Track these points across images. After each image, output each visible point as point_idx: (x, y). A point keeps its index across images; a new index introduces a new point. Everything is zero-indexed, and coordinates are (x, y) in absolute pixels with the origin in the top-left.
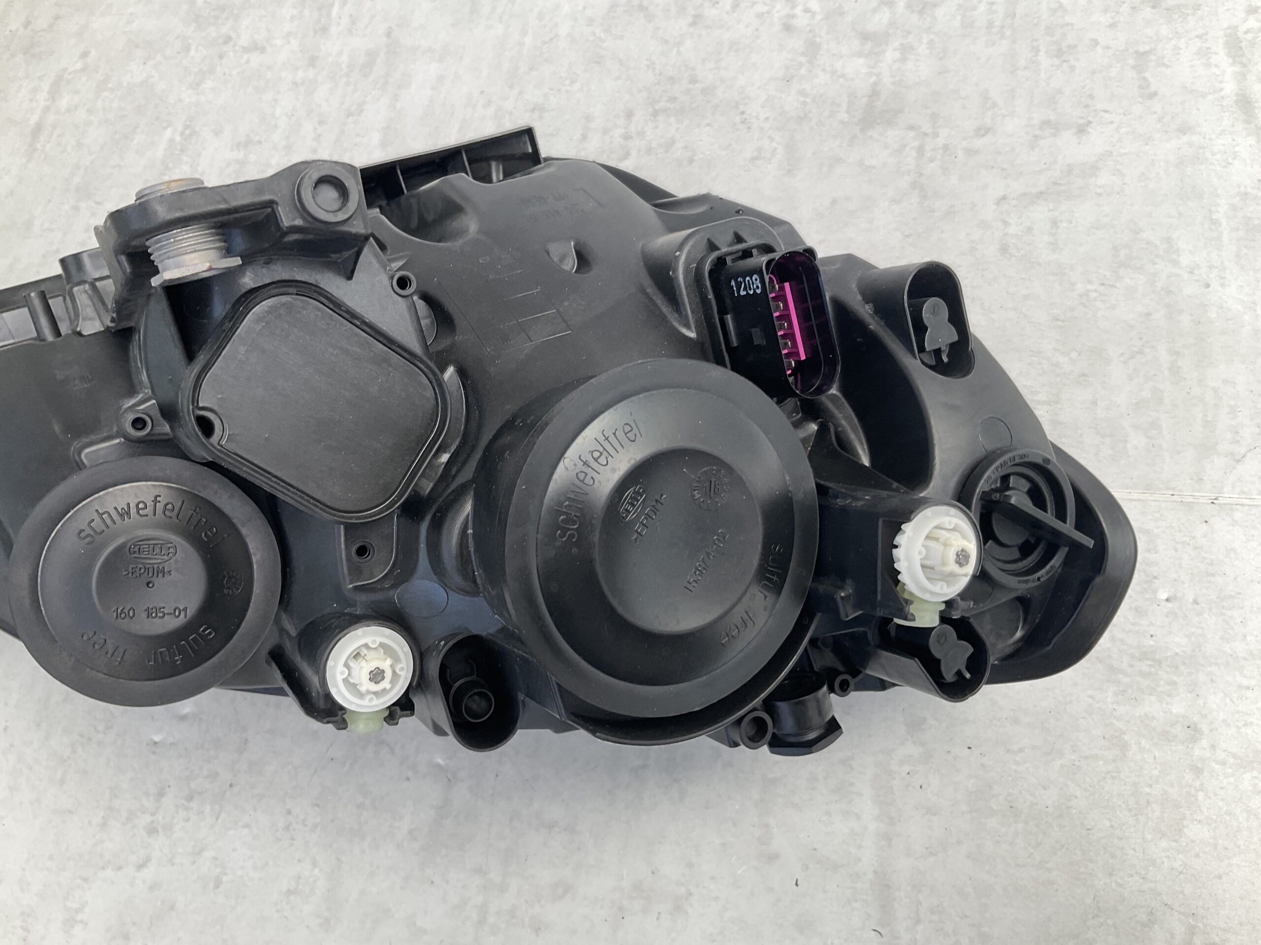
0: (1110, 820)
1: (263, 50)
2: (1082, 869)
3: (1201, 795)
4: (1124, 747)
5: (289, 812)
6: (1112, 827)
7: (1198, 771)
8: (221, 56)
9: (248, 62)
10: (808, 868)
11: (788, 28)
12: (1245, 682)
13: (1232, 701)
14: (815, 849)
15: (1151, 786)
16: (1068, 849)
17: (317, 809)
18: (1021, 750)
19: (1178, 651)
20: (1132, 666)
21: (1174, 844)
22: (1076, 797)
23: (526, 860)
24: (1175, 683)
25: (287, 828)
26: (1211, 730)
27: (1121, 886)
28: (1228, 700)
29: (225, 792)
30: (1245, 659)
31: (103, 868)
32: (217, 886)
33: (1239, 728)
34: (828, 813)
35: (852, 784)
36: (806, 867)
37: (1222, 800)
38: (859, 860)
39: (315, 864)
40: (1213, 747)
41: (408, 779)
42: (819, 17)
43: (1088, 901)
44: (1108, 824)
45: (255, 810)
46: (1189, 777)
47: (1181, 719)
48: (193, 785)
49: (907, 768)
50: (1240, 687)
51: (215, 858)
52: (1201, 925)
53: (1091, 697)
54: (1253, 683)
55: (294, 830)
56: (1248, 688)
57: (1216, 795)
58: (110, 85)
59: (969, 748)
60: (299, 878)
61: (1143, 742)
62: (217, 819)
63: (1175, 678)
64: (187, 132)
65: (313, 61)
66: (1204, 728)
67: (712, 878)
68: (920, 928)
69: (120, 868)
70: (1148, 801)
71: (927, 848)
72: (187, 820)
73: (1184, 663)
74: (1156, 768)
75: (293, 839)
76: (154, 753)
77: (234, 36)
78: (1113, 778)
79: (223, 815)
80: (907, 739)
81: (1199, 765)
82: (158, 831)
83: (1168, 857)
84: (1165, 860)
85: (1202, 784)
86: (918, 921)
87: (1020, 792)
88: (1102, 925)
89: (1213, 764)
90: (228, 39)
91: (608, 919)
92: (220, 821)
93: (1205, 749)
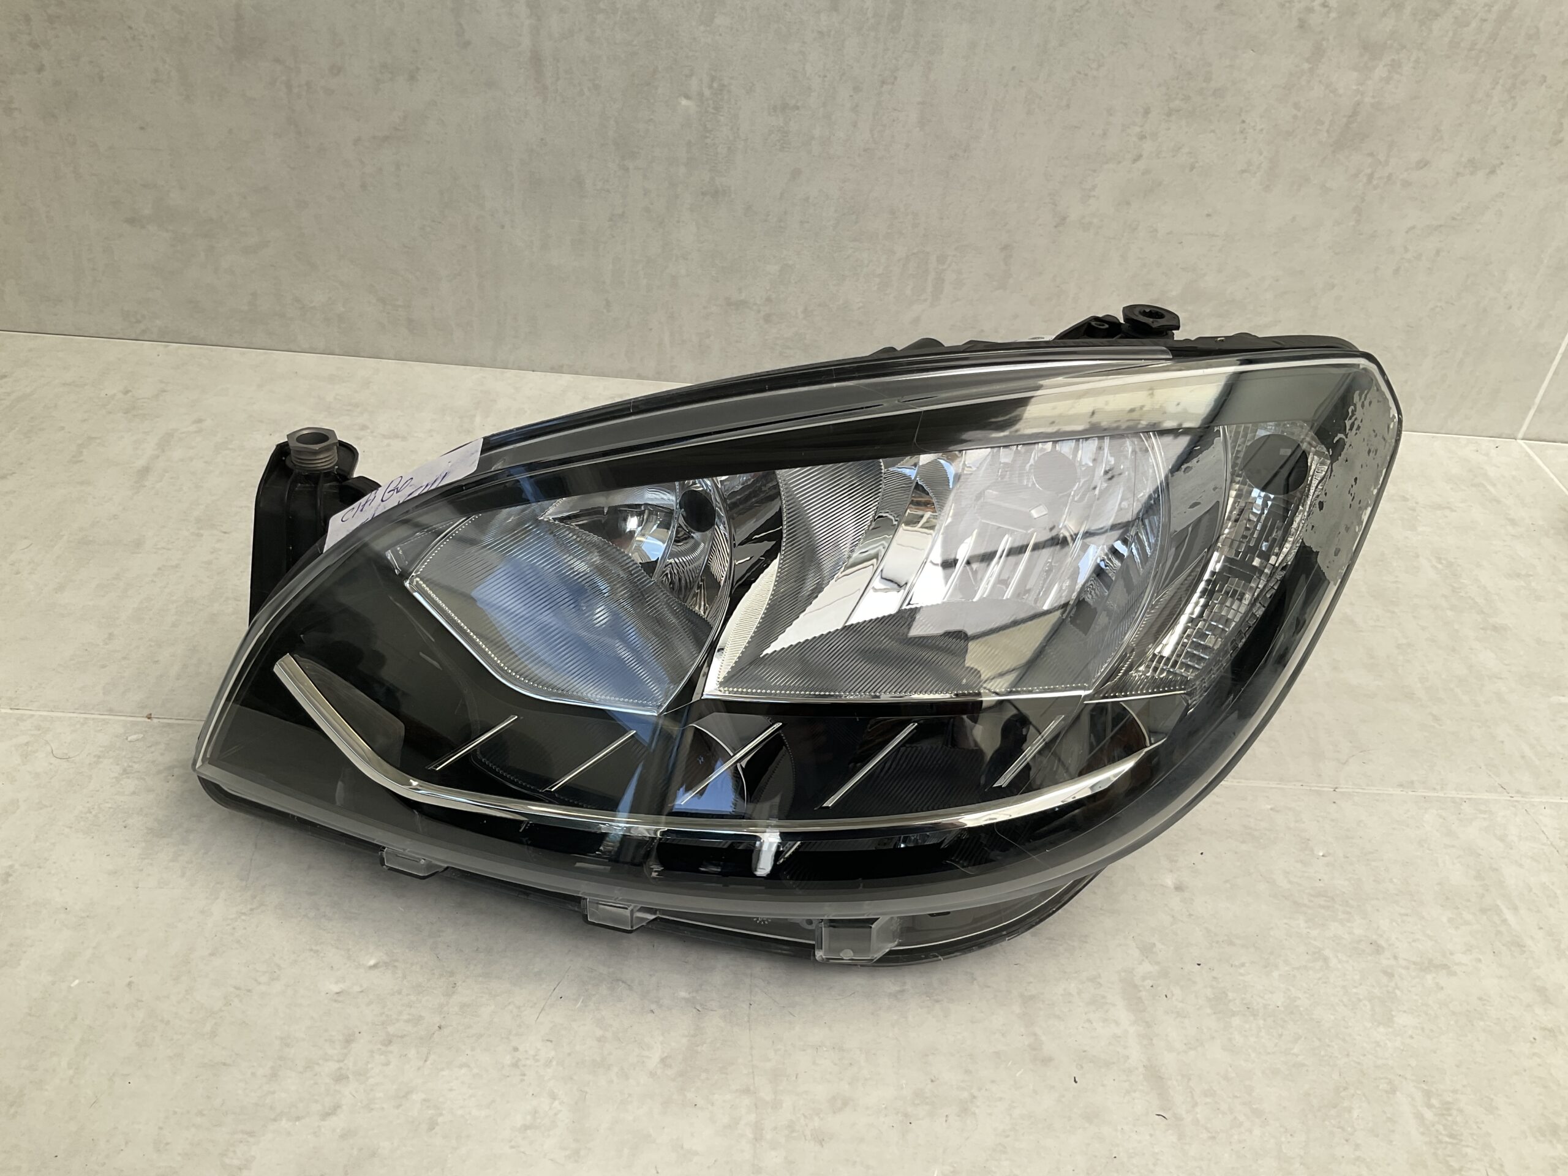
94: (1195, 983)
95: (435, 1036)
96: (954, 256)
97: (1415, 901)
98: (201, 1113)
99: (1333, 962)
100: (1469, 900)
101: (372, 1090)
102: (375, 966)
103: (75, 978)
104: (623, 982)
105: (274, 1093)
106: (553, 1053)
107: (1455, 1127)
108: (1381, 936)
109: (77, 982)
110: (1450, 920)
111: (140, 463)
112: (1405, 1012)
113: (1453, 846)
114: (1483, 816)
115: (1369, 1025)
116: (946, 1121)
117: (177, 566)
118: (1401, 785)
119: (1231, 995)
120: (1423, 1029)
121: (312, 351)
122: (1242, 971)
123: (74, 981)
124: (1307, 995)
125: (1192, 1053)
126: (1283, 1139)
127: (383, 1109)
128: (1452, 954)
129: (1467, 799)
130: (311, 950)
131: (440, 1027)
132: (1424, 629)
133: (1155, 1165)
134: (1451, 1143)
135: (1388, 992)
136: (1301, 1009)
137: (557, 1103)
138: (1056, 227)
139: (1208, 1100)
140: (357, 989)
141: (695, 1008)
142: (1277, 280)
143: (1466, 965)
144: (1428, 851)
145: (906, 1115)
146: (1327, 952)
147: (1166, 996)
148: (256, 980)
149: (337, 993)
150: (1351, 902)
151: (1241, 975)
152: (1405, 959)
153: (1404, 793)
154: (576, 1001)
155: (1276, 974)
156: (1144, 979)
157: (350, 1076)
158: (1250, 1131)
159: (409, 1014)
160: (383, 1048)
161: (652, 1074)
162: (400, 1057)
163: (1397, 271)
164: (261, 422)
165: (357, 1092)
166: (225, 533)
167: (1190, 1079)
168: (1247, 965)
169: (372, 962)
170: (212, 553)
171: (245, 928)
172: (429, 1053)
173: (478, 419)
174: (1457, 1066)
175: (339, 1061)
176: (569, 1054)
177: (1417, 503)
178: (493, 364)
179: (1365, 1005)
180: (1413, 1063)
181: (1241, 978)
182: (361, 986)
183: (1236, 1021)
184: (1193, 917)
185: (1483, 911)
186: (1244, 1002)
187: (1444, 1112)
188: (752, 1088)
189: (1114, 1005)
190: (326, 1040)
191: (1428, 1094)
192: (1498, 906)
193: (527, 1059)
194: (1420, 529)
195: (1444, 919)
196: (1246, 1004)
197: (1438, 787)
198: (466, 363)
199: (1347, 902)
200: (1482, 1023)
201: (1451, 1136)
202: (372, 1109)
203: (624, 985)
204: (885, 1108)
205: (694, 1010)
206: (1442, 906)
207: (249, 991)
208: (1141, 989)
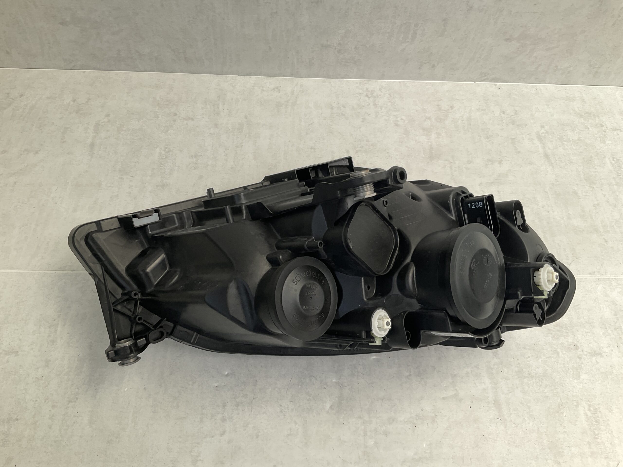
0: (559, 376)
1: (193, 119)
2: (555, 391)
3: (583, 365)
4: (558, 353)
5: (281, 406)
6: (560, 378)
7: (580, 358)
8: (174, 121)
9: (187, 124)
10: (473, 402)
11: (396, 125)
12: (587, 331)
13: (585, 337)
14: (473, 396)
15: (568, 364)
16: (549, 386)
17: (292, 403)
18: (529, 357)
19: (566, 323)
20: (554, 328)
21: (579, 381)
22: (548, 370)
23: (376, 411)
24: (568, 333)
25: (281, 412)
26: (581, 346)
27: (567, 395)
28: (583, 336)
29: (252, 401)
30: (585, 324)
31: (205, 438)
32: (257, 436)
33: (588, 344)
34: (475, 383)
35: (480, 374)
36: (472, 402)
37: (589, 366)
38: (488, 397)
39: (296, 423)
40: (583, 351)
41: (325, 388)
42: (407, 122)
43: (559, 401)
44: (559, 377)
45: (266, 406)
46: (578, 360)
47: (572, 343)
48: (238, 400)
49: (496, 366)
50: (586, 332)
51: (254, 427)
52: (592, 404)
53: (545, 339)
54: (589, 331)
55: (285, 412)
56: (588, 332)
57: (587, 365)
58: (124, 129)
59: (513, 358)
60: (291, 429)
61: (563, 351)
62: (251, 412)
63: (567, 331)
64: (167, 150)
65: (216, 126)
66: (579, 345)
67: (442, 409)
68: (512, 416)
69: (213, 437)
70: (568, 369)
71: (508, 391)
72: (239, 414)
73: (569, 327)
74: (568, 359)
75: (285, 415)
76: (217, 390)
77: (178, 113)
78: (557, 363)
79: (253, 410)
80: (494, 357)
81: (580, 357)
82: (226, 420)
83: (578, 385)
84: (578, 386)
85: (582, 362)
86: (511, 414)
87: (532, 370)
88: (564, 408)
89: (584, 356)
90: (175, 114)
91: (410, 428)
92: (252, 412)
93: (580, 351)
94: (512, 366)
95: (253, 402)
96: (422, 24)
97: (591, 326)
98: (180, 437)
99: (561, 354)
100: (610, 325)
101: (235, 424)
102: (227, 375)
103: (126, 388)
104: (314, 377)
105: (202, 427)
106: (293, 406)
107: (598, 418)
108: (578, 342)
109: (126, 389)
110: (603, 333)
111: (90, 141)
112: (584, 373)
113: (607, 301)
114: (619, 286)
115: (571, 379)
116: (427, 425)
117: (117, 196)
118: (590, 274)
119: (524, 370)
120: (590, 380)
121: (145, 71)
122: (528, 360)
123: (125, 389)
124: (551, 368)
125: (510, 394)
126: (540, 426)
127: (240, 431)
128: (603, 348)
129: (614, 279)
130: (205, 370)
131: (254, 398)
132: (605, 196)
133: (497, 438)
134: (596, 424)
135: (579, 365)
136: (548, 374)
137: (297, 425)
138: (467, 11)
139: (516, 412)
140: (223, 384)
141: (339, 386)
142: (561, 30)
143: (608, 353)
144: (598, 304)
145: (414, 424)
146: (558, 350)
147: (502, 372)
148: (188, 384)
149: (217, 387)
150: (568, 328)
151: (528, 361)
152: (586, 351)
153: (591, 277)
154: (299, 385)
155: (540, 360)
156: (494, 365)
157: (227, 419)
158: (529, 423)
159: (242, 394)
160: (236, 408)
161: (328, 412)
162: (243, 411)
163: (613, 25)
164: (133, 114)
165: (230, 425)
166: (132, 177)
167: (509, 404)
168: (530, 357)
169: (226, 373)
170: (129, 188)
171: (180, 363)
172: (252, 409)
173: (221, 107)
174: (601, 394)
175: (223, 414)
176: (299, 406)
177: (607, 128)
178: (222, 73)
179: (571, 372)
180: (586, 393)
181: (528, 363)
182: (224, 383)
183: (526, 380)
184: (512, 338)
185: (615, 329)
186: (529, 372)
187: (595, 412)
188: (361, 416)
189: (484, 377)
190: (216, 406)
191: (590, 406)
192: (621, 327)
193: (285, 409)
194: (607, 142)
195: (601, 334)
196: (529, 373)
197: (604, 274)
198: (211, 73)
199: (567, 328)
200: (610, 376)
201: (596, 422)
202: (236, 431)
203: (314, 378)
204: (407, 421)
205: (339, 387)
206: (601, 328)
207: (186, 388)
208: (493, 369)
